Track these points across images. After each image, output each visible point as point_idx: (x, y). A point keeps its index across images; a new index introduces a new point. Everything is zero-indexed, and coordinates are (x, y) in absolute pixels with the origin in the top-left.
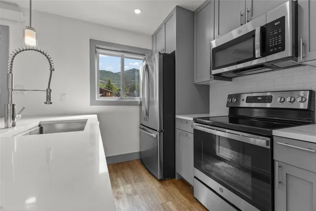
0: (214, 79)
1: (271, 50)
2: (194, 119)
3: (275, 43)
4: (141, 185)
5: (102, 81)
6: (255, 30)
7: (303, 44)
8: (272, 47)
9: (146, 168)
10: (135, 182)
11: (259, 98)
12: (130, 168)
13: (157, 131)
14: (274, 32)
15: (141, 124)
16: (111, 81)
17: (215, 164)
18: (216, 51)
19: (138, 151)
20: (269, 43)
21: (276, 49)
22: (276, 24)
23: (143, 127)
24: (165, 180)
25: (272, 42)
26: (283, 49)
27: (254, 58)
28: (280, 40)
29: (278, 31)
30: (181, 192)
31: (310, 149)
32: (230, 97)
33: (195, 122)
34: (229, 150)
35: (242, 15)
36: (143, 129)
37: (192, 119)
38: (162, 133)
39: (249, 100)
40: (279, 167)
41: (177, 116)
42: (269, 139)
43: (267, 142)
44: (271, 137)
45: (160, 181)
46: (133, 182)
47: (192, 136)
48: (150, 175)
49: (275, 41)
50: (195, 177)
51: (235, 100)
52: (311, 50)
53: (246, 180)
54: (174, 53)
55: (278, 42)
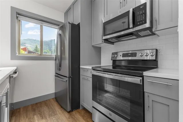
0: (105, 42)
1: (139, 23)
2: (92, 68)
3: (141, 19)
4: (54, 118)
5: (31, 46)
6: (129, 11)
7: (156, 20)
8: (139, 22)
9: (59, 104)
10: (49, 117)
11: (129, 54)
12: (47, 106)
13: (67, 77)
14: (140, 12)
15: (56, 73)
16: (37, 46)
17: (104, 95)
18: (105, 24)
19: (54, 92)
20: (137, 19)
21: (141, 23)
22: (141, 7)
23: (58, 75)
24: (73, 111)
25: (139, 18)
26: (146, 23)
27: (129, 28)
28: (144, 17)
29: (142, 12)
30: (83, 118)
31: (168, 83)
32: (113, 54)
33: (93, 70)
34: (112, 86)
35: (121, 3)
36: (57, 76)
37: (91, 68)
38: (71, 78)
39: (124, 55)
40: (148, 96)
41: (81, 67)
42: (141, 78)
43: (140, 80)
44: (143, 77)
45: (69, 112)
46: (47, 117)
47: (91, 79)
48: (62, 109)
49: (140, 18)
50: (93, 107)
51: (116, 56)
52: (159, 24)
53: (127, 105)
54: (79, 24)
55: (142, 18)
